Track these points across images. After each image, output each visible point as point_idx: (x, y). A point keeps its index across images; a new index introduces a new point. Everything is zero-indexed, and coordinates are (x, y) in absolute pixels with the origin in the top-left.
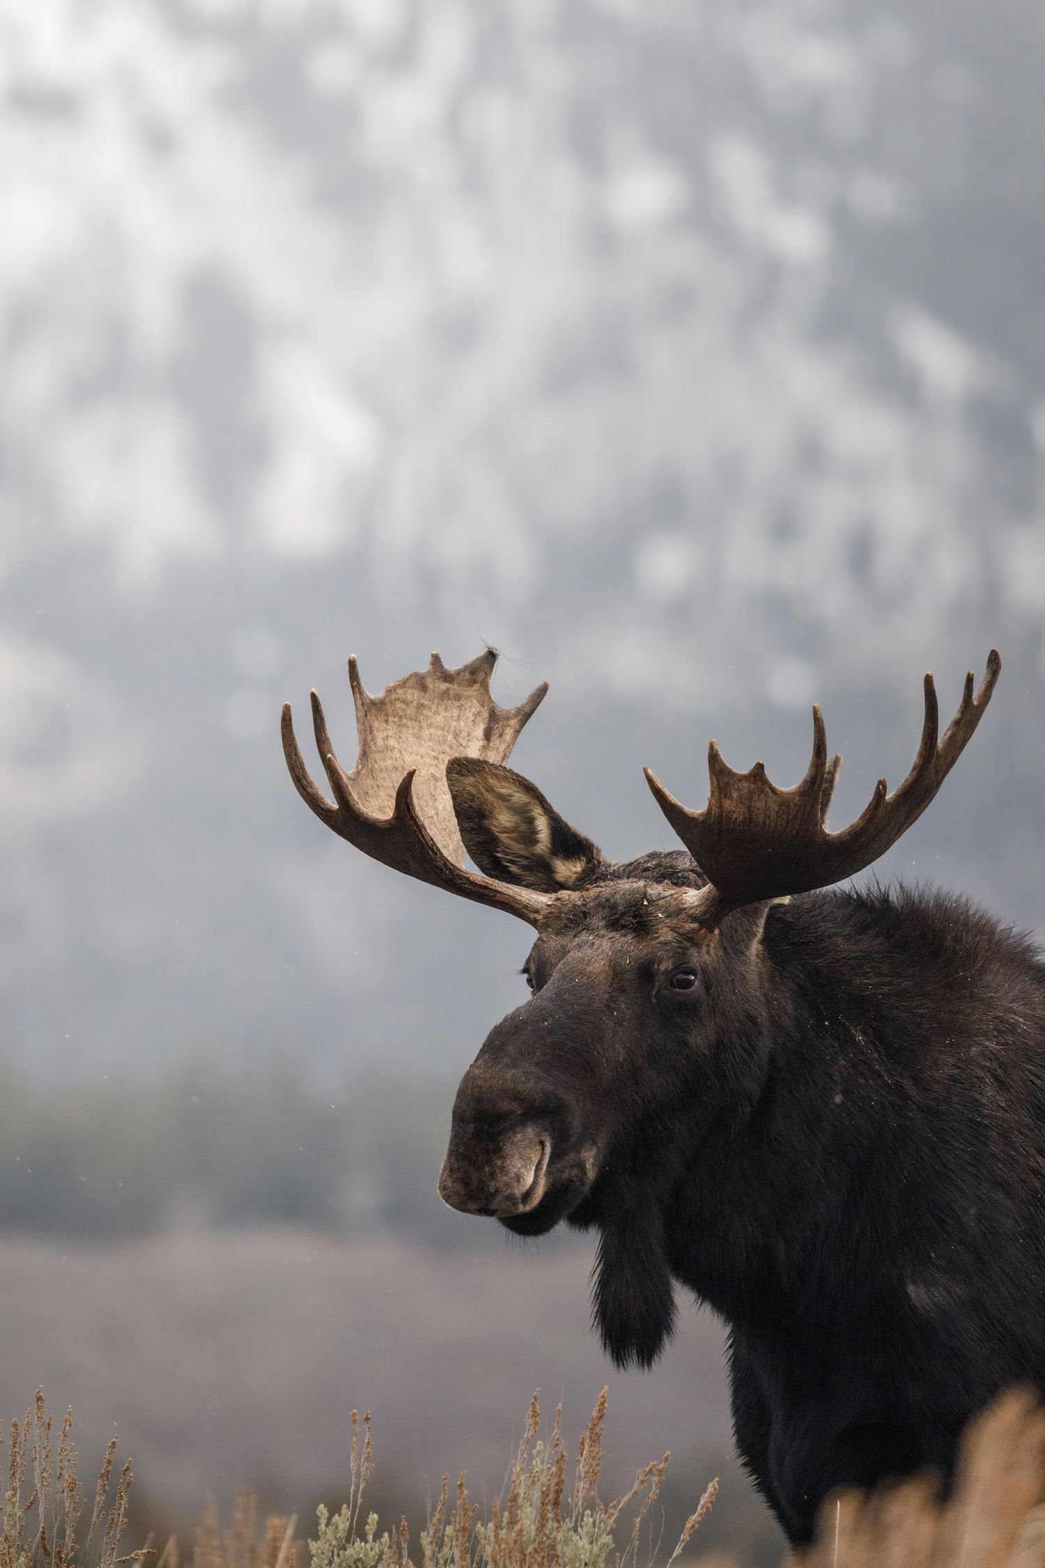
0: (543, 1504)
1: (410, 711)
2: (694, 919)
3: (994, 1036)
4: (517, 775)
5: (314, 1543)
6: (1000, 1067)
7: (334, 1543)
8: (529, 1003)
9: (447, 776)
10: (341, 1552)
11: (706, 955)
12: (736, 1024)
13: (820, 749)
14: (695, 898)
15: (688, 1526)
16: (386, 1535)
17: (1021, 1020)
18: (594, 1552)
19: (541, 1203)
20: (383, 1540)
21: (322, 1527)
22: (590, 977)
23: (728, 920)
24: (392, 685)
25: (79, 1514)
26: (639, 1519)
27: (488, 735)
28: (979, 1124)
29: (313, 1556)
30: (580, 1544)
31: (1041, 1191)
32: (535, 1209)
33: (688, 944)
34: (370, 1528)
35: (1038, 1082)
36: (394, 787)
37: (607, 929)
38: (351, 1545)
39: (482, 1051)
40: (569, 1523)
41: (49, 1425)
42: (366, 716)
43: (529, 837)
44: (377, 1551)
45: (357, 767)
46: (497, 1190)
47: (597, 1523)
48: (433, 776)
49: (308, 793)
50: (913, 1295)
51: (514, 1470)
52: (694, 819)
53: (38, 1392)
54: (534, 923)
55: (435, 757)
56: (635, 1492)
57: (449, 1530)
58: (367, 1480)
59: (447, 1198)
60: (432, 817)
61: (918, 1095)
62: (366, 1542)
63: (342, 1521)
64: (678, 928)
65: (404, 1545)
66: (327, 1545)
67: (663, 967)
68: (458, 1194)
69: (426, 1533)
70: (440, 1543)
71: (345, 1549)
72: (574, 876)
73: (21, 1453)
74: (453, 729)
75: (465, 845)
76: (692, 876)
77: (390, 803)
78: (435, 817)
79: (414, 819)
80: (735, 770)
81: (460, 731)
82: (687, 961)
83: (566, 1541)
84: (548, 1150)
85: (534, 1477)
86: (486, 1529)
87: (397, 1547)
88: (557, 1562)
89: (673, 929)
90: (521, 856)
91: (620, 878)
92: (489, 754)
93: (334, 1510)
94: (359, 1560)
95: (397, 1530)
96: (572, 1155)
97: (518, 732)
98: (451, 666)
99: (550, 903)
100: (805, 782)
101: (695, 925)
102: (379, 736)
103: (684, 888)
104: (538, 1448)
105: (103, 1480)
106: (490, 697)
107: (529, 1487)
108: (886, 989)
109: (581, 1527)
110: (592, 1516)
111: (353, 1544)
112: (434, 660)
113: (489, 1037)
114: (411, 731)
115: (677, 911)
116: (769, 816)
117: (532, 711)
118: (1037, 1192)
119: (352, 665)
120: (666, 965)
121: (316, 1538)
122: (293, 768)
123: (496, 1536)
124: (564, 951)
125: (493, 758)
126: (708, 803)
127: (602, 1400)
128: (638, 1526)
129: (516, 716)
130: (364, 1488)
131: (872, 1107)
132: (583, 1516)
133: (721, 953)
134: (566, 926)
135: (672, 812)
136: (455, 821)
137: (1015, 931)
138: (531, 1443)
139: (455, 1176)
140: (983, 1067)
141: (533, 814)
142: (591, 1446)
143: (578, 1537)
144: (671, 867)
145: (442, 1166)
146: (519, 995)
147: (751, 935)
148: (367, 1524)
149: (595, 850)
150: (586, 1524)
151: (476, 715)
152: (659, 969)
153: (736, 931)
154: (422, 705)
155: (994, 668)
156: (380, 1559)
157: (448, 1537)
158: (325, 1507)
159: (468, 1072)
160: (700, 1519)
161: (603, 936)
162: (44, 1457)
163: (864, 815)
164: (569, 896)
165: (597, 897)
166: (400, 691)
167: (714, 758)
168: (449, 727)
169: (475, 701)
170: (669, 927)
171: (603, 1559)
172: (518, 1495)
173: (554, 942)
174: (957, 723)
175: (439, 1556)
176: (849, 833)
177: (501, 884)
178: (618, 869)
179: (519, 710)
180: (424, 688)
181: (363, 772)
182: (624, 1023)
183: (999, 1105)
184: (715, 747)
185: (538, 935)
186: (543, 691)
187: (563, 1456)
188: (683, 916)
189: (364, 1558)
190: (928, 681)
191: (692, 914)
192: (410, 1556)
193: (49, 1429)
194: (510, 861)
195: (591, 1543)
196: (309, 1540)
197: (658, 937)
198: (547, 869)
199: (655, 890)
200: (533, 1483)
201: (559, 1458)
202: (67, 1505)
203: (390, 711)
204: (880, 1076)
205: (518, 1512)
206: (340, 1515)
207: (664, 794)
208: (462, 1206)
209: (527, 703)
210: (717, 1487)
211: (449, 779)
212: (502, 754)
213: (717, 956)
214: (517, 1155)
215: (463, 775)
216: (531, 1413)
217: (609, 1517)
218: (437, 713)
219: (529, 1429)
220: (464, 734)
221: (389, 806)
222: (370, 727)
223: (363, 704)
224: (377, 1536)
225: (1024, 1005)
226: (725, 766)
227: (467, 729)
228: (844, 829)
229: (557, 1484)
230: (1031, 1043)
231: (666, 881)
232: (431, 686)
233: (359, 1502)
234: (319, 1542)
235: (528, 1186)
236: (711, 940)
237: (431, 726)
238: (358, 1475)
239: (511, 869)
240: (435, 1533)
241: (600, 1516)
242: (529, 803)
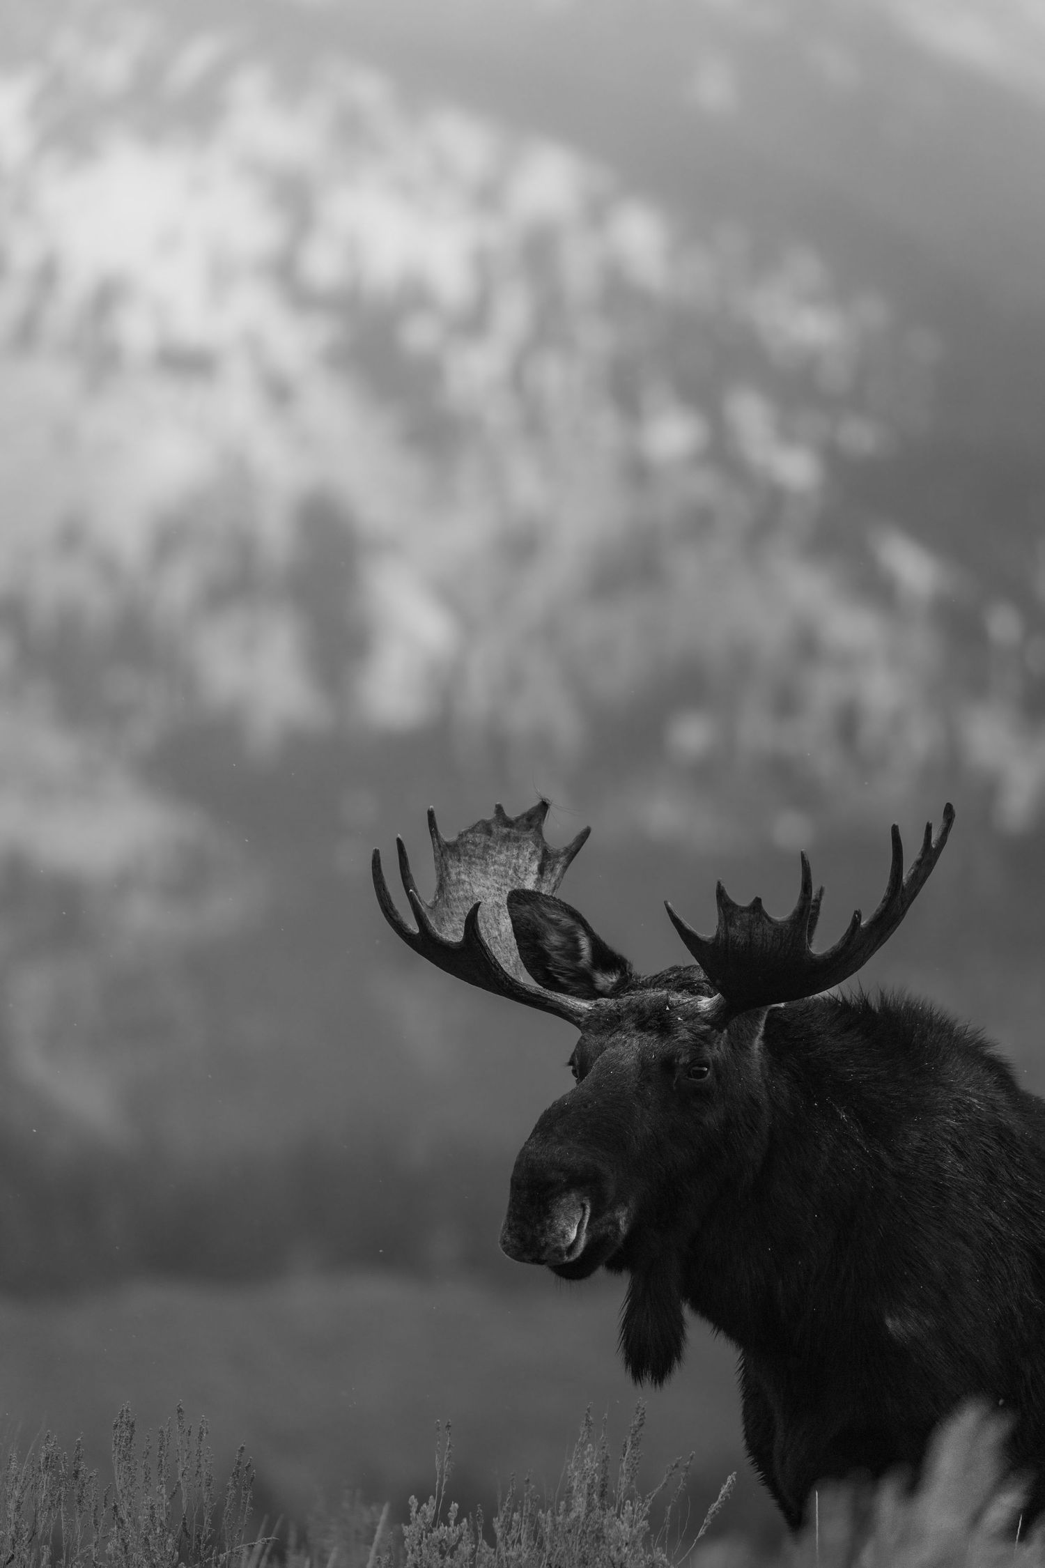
0: (589, 1494)
1: (478, 851)
2: (706, 1021)
3: (954, 1115)
4: (565, 904)
5: (407, 1527)
6: (959, 1139)
7: (423, 1527)
8: (573, 1091)
9: (507, 904)
10: (429, 1534)
11: (717, 1051)
12: (741, 1106)
13: (807, 886)
14: (707, 1005)
15: (710, 1512)
16: (465, 1520)
17: (976, 1101)
18: (633, 1534)
19: (583, 1254)
20: (462, 1524)
21: (413, 1514)
22: (623, 1070)
23: (734, 1022)
24: (463, 830)
25: (215, 1504)
26: (670, 1507)
27: (541, 870)
28: (944, 1186)
29: (406, 1537)
30: (622, 1527)
31: (993, 1240)
32: (577, 1259)
33: (702, 1042)
34: (452, 1515)
35: (990, 1151)
36: (465, 913)
37: (637, 1030)
38: (436, 1529)
39: (535, 1132)
40: (613, 1511)
41: (189, 1432)
42: (442, 855)
43: (575, 954)
44: (458, 1533)
45: (435, 897)
46: (547, 1244)
47: (636, 1511)
48: (497, 904)
49: (394, 921)
50: (890, 1326)
51: (569, 1468)
52: (705, 942)
53: (178, 1406)
54: (577, 1024)
55: (498, 888)
56: (665, 1484)
57: (516, 1516)
58: (449, 1476)
59: (506, 1250)
60: (496, 938)
61: (892, 1163)
62: (449, 1526)
63: (429, 1509)
64: (695, 1029)
65: (480, 1529)
66: (418, 1529)
67: (682, 1060)
68: (515, 1247)
69: (497, 1519)
70: (508, 1527)
71: (431, 1531)
72: (611, 986)
73: (165, 1454)
74: (513, 865)
75: (522, 960)
76: (706, 986)
77: (461, 926)
78: (499, 937)
79: (480, 941)
80: (738, 904)
81: (519, 867)
82: (701, 1055)
83: (611, 1526)
84: (588, 1211)
85: (585, 1473)
86: (546, 1515)
87: (473, 1530)
88: (604, 1542)
89: (690, 1030)
90: (568, 969)
91: (647, 987)
92: (543, 885)
93: (423, 1500)
94: (443, 1540)
95: (473, 1516)
96: (608, 1215)
97: (565, 867)
98: (511, 814)
99: (591, 1008)
100: (795, 913)
101: (707, 1027)
102: (453, 872)
103: (699, 996)
104: (588, 1450)
105: (235, 1478)
106: (543, 839)
107: (581, 1481)
108: (865, 1076)
109: (623, 1514)
110: (631, 1505)
111: (439, 1527)
112: (498, 810)
113: (540, 1119)
114: (479, 867)
115: (693, 1015)
116: (766, 941)
117: (578, 850)
118: (991, 1241)
119: (431, 814)
120: (684, 1060)
121: (408, 1523)
122: (382, 900)
123: (554, 1521)
124: (602, 1048)
125: (545, 889)
126: (716, 930)
127: (643, 1412)
128: (669, 1513)
129: (565, 854)
130: (447, 1482)
131: (853, 1172)
132: (624, 1505)
133: (729, 1049)
134: (603, 1028)
135: (688, 937)
136: (514, 941)
137: (969, 1029)
138: (584, 1445)
139: (513, 1233)
140: (946, 1140)
141: (577, 935)
142: (632, 1449)
143: (620, 1522)
144: (689, 978)
145: (502, 1225)
146: (564, 1084)
147: (753, 1033)
148: (450, 1511)
149: (628, 965)
150: (627, 1512)
151: (532, 853)
152: (678, 1063)
153: (742, 1030)
154: (488, 846)
155: (949, 817)
156: (460, 1539)
157: (515, 1522)
158: (415, 1498)
159: (523, 1149)
160: (720, 1506)
161: (634, 1036)
162: (185, 1458)
163: (843, 939)
164: (606, 1002)
165: (629, 1004)
166: (470, 836)
167: (721, 893)
168: (510, 864)
169: (531, 842)
170: (686, 1028)
171: (641, 1539)
172: (573, 1487)
173: (594, 1041)
174: (919, 863)
175: (508, 1537)
176: (831, 953)
177: (550, 992)
178: (646, 980)
179: (567, 849)
180: (489, 832)
181: (440, 901)
182: (650, 1107)
183: (958, 1171)
184: (722, 885)
185: (581, 1035)
186: (587, 833)
187: (607, 1457)
188: (698, 1019)
189: (447, 1539)
190: (895, 830)
191: (705, 1018)
192: (484, 1538)
193: (189, 1435)
194: (559, 974)
195: (631, 1526)
196: (403, 1525)
197: (677, 1037)
198: (591, 981)
199: (676, 998)
200: (584, 1478)
201: (605, 1458)
202: (205, 1497)
203: (462, 851)
204: (860, 1147)
205: (572, 1501)
206: (428, 1504)
207: (681, 922)
208: (518, 1256)
209: (573, 844)
210: (735, 1480)
211: (509, 907)
212: (553, 886)
213: (726, 1051)
214: (563, 1216)
215: (521, 904)
216: (585, 1422)
217: (645, 1506)
218: (500, 852)
219: (583, 1435)
220: (522, 869)
221: (461, 929)
222: (446, 865)
223: (440, 846)
224: (458, 1521)
225: (978, 1088)
226: (730, 900)
227: (524, 865)
228: (827, 949)
229: (603, 1480)
230: (984, 1120)
231: (684, 990)
232: (495, 830)
233: (443, 1493)
234: (410, 1526)
235: (572, 1241)
236: (720, 1039)
237: (495, 863)
238: (442, 1473)
239: (560, 980)
240: (504, 1520)
241: (638, 1504)
242: (574, 926)
